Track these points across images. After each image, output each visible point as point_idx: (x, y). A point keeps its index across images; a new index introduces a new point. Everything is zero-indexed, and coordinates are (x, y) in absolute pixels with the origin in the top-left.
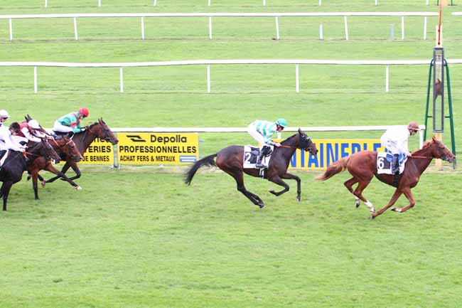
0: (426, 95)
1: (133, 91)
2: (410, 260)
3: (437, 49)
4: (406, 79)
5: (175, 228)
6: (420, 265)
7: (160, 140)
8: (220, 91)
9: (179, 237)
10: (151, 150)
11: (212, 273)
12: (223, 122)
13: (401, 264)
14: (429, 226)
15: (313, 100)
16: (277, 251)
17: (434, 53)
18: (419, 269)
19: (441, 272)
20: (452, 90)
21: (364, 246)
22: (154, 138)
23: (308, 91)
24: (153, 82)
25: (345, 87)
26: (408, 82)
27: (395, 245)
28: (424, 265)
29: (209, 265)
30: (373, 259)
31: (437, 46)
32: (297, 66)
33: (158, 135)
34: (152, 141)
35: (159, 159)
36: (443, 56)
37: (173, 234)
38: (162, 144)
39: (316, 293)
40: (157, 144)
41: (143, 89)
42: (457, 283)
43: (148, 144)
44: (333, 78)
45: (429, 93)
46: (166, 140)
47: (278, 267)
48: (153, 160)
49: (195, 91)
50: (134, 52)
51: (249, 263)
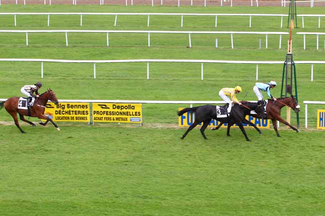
0: (281, 83)
1: (101, 78)
2: (271, 183)
3: (288, 54)
4: (269, 73)
5: (127, 161)
6: (277, 186)
7: (118, 107)
8: (155, 78)
9: (130, 167)
10: (113, 113)
11: (150, 189)
12: (157, 97)
13: (266, 185)
14: (282, 162)
15: (211, 85)
16: (190, 176)
17: (287, 57)
18: (276, 188)
19: (289, 190)
20: (297, 79)
21: (243, 174)
22: (114, 106)
23: (209, 79)
24: (114, 72)
25: (232, 77)
26: (269, 74)
27: (262, 174)
28: (279, 186)
29: (148, 184)
30: (248, 182)
31: (289, 53)
32: (202, 64)
33: (117, 105)
34: (114, 108)
35: (117, 119)
36: (292, 59)
37: (126, 165)
38: (119, 110)
39: (214, 202)
40: (116, 110)
41: (107, 77)
42: (300, 197)
43: (111, 110)
44: (224, 71)
45: (283, 82)
46: (122, 107)
47: (190, 186)
48: (114, 120)
49: (139, 78)
50: (102, 54)
51: (173, 183)
